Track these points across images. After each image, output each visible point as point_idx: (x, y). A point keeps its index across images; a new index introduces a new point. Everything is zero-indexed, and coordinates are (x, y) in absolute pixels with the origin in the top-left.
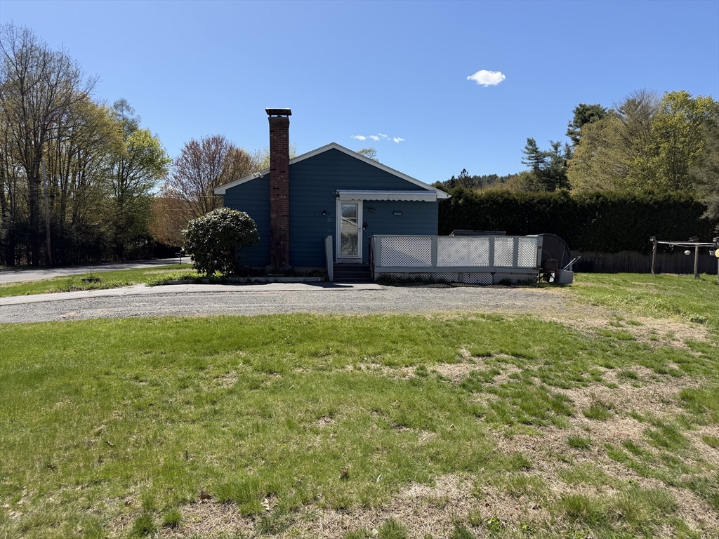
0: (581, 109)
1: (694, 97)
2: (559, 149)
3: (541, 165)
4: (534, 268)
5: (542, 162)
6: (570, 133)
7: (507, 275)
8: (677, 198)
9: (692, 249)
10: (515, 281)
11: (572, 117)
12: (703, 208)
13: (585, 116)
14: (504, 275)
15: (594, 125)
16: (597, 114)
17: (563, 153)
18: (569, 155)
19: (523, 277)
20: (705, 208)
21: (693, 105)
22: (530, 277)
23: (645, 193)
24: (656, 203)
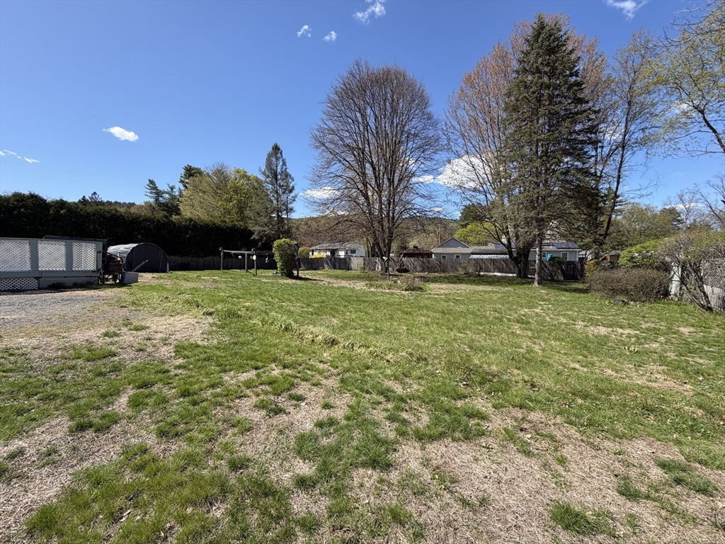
0: (189, 168)
1: (249, 174)
2: (174, 190)
3: (160, 199)
4: (93, 271)
5: (161, 197)
6: (182, 182)
7: (59, 279)
8: (239, 226)
9: (243, 255)
10: (70, 285)
11: (183, 172)
12: (251, 233)
13: (190, 172)
14: (55, 279)
15: (197, 179)
16: (198, 172)
17: (177, 194)
18: (181, 195)
19: (79, 281)
20: (253, 233)
21: (248, 178)
22: (89, 279)
23: (221, 222)
24: (227, 228)
